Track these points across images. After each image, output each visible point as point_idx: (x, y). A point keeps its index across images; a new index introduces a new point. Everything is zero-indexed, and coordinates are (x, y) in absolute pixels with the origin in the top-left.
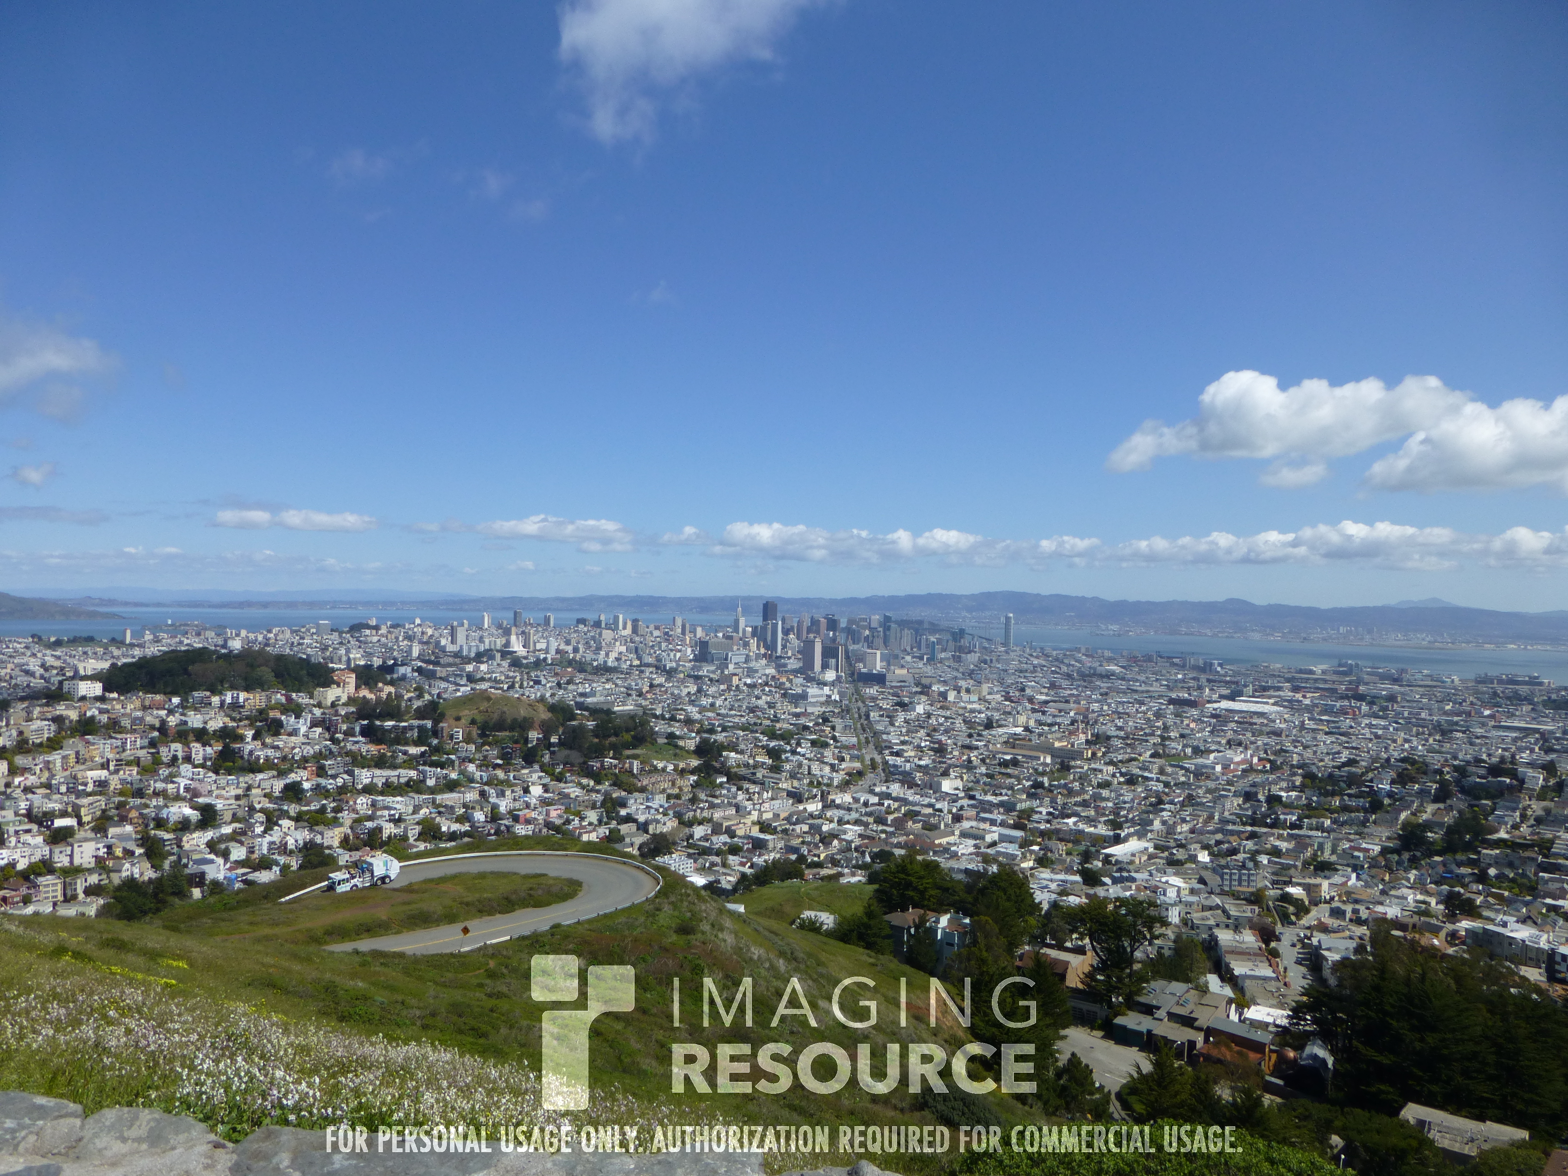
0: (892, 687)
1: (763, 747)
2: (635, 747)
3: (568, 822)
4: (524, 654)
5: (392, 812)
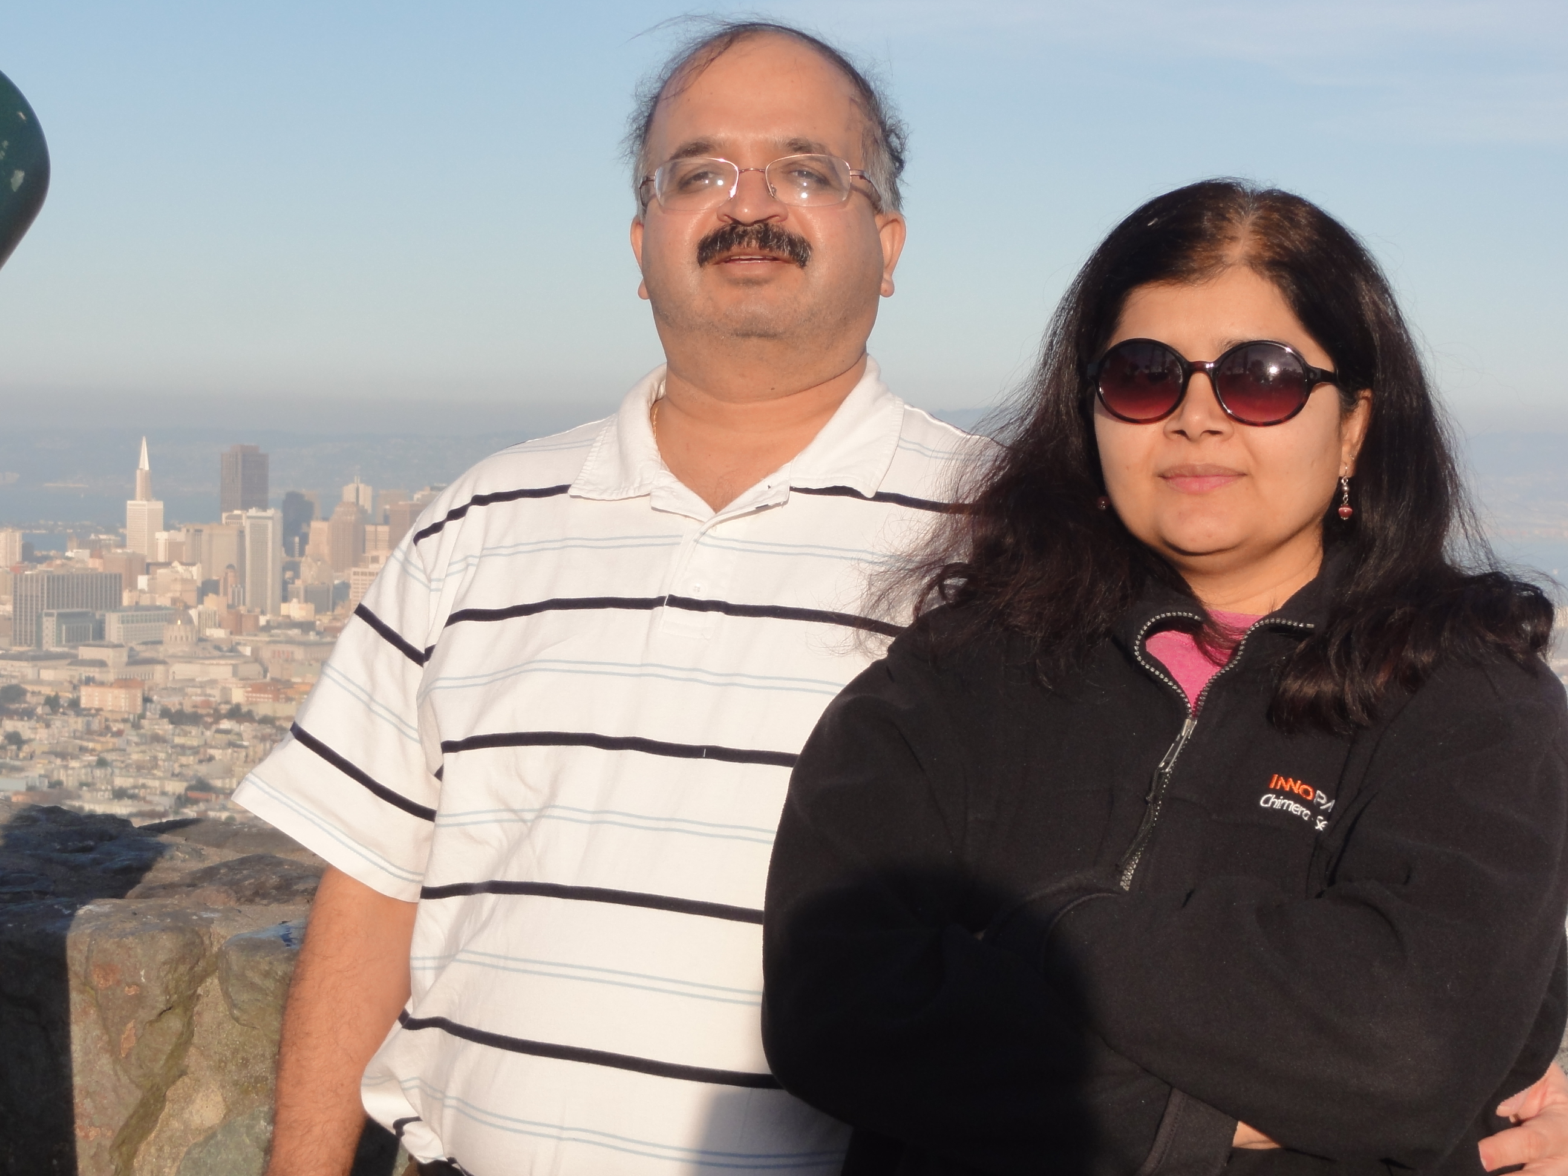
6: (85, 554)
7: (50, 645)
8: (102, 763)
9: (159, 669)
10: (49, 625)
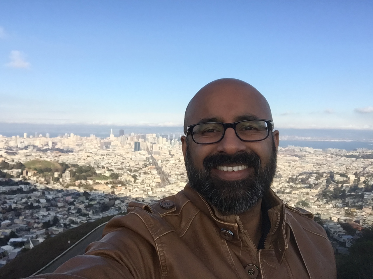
0: (163, 156)
1: (130, 175)
2: (91, 176)
3: (75, 201)
4: (41, 146)
5: (14, 200)
6: (106, 140)
7: (104, 149)
8: (113, 160)
9: (115, 151)
10: (104, 147)
